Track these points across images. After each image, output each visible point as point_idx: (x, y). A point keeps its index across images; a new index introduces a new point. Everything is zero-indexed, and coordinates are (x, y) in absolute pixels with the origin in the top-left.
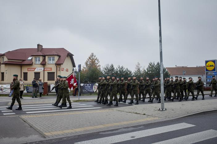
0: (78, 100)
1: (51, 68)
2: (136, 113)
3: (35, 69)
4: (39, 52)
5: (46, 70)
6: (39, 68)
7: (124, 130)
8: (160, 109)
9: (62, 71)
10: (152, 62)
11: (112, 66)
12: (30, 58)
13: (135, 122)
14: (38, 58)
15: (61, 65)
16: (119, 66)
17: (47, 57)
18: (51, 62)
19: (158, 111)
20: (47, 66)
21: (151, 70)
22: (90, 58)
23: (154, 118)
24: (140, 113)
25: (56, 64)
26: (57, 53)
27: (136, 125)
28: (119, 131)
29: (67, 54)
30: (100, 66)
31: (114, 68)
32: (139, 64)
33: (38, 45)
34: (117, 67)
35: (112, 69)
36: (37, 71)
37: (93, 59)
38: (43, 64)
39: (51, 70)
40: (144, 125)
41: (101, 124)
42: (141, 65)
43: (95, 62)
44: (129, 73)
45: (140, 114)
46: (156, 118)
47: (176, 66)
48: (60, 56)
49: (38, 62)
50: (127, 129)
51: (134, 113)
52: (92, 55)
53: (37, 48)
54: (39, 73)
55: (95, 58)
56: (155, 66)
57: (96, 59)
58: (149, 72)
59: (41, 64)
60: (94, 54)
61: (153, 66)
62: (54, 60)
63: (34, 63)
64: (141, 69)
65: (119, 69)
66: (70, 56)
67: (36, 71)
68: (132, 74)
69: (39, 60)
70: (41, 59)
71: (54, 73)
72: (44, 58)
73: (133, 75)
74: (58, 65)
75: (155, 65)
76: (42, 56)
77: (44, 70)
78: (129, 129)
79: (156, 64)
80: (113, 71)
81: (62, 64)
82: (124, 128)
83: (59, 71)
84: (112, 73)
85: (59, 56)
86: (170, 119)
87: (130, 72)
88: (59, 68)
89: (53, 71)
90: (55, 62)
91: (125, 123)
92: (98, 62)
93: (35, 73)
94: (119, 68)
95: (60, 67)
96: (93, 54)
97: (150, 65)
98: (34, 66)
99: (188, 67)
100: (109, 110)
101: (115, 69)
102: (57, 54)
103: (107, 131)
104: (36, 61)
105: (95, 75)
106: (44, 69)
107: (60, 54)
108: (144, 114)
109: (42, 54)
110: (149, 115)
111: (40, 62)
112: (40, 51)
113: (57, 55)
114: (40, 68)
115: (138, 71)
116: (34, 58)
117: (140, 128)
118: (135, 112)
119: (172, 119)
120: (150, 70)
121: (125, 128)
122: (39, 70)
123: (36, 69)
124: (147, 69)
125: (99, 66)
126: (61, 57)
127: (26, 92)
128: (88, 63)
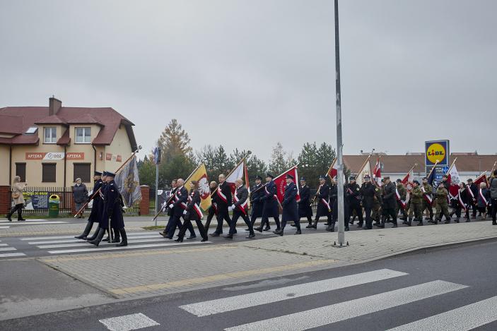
0: (154, 225)
1: (82, 154)
2: (287, 252)
3: (44, 154)
4: (54, 116)
5: (71, 159)
6: (53, 154)
7: (270, 283)
8: (335, 244)
9: (107, 162)
10: (311, 143)
11: (222, 151)
12: (32, 130)
13: (289, 268)
14: (51, 130)
15: (107, 147)
16: (237, 151)
17: (72, 129)
18: (83, 139)
19: (333, 248)
20: (73, 149)
21: (308, 161)
22: (168, 131)
23: (326, 261)
24: (297, 252)
25: (93, 144)
26: (95, 118)
27: (293, 274)
28: (261, 284)
29: (118, 122)
30: (192, 149)
31: (225, 155)
32: (280, 147)
33: (52, 100)
34: (233, 153)
35: (220, 157)
36: (49, 159)
37: (175, 134)
38: (64, 144)
39: (82, 158)
40: (308, 274)
41: (221, 273)
42: (284, 149)
43: (179, 139)
44: (258, 166)
45: (295, 253)
46: (329, 261)
47: (362, 151)
48: (104, 126)
49: (50, 140)
50: (275, 281)
51: (282, 251)
52: (174, 124)
53: (48, 106)
54: (54, 165)
55: (180, 131)
56: (317, 152)
57: (182, 134)
58: (303, 166)
59: (57, 144)
60: (178, 123)
61: (312, 152)
62: (90, 135)
63: (41, 142)
64: (285, 158)
65: (235, 157)
66: (127, 126)
67: (47, 159)
68: (266, 169)
69: (54, 136)
70: (59, 131)
71: (89, 164)
72: (65, 129)
73: (267, 171)
74: (99, 146)
75: (318, 149)
76: (62, 125)
77: (65, 159)
78: (281, 281)
79: (318, 147)
80: (222, 162)
81: (109, 145)
82: (269, 279)
83: (102, 159)
84: (221, 166)
85: (102, 127)
86: (359, 262)
87: (262, 166)
88: (102, 153)
89: (85, 161)
90: (91, 140)
91: (269, 271)
92: (186, 141)
93: (44, 165)
94: (236, 155)
95: (103, 151)
96: (174, 121)
97: (306, 149)
98: (41, 149)
99: (388, 154)
100: (228, 246)
101: (228, 156)
102: (96, 122)
103: (237, 285)
104: (47, 136)
105: (182, 172)
106: (66, 155)
107: (102, 122)
108: (305, 254)
109: (60, 122)
110: (315, 256)
111: (56, 140)
112: (57, 114)
113: (97, 124)
114: (56, 154)
115: (280, 163)
116: (41, 130)
117: (300, 278)
118: (285, 250)
119: (363, 262)
120: (305, 161)
121: (272, 279)
122: (53, 159)
123: (47, 155)
124: (299, 158)
125: (190, 149)
126: (107, 128)
127: (32, 208)
128: (165, 143)
